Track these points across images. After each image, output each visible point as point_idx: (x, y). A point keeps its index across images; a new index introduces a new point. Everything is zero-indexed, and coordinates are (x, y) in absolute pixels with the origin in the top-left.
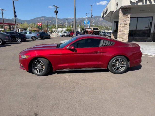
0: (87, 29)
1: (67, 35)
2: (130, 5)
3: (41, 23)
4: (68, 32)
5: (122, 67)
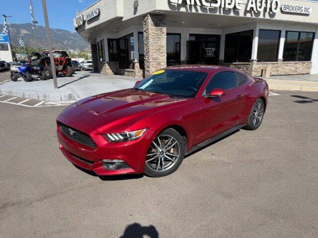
2: (169, 9)
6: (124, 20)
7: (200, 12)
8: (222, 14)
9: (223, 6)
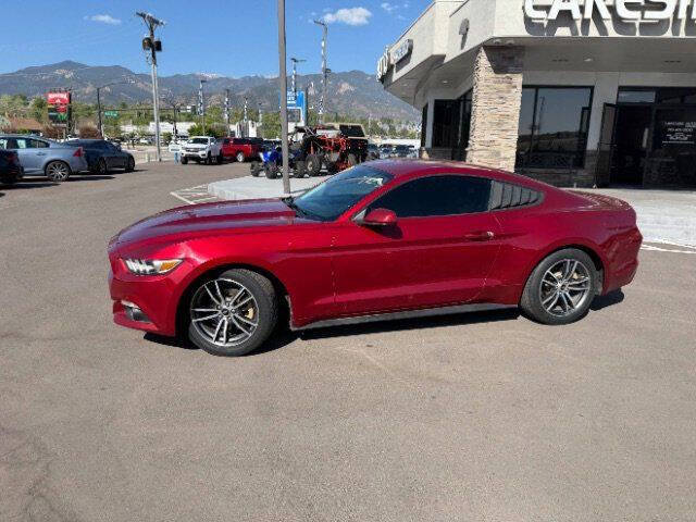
0: (319, 133)
1: (210, 152)
2: (526, 34)
3: (65, 96)
4: (212, 140)
5: (573, 293)
6: (446, 60)
7: (612, 33)
8: (682, 35)
9: (682, 15)
